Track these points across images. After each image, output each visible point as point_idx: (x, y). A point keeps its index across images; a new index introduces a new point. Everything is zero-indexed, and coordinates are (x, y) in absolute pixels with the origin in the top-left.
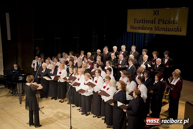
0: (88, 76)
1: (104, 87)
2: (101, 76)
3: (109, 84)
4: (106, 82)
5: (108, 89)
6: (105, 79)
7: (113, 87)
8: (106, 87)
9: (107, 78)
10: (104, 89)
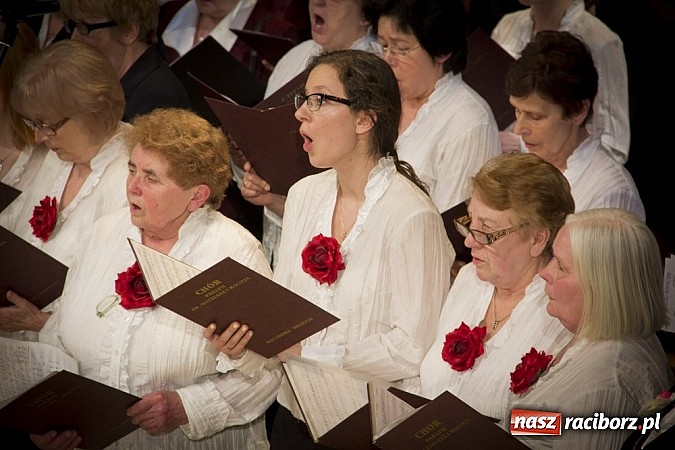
0: (187, 168)
1: (464, 348)
2: (403, 169)
3: (536, 289)
4: (494, 268)
5: (531, 369)
6: (479, 210)
7: (619, 345)
8: (488, 344)
9: (506, 196)
10: (467, 373)
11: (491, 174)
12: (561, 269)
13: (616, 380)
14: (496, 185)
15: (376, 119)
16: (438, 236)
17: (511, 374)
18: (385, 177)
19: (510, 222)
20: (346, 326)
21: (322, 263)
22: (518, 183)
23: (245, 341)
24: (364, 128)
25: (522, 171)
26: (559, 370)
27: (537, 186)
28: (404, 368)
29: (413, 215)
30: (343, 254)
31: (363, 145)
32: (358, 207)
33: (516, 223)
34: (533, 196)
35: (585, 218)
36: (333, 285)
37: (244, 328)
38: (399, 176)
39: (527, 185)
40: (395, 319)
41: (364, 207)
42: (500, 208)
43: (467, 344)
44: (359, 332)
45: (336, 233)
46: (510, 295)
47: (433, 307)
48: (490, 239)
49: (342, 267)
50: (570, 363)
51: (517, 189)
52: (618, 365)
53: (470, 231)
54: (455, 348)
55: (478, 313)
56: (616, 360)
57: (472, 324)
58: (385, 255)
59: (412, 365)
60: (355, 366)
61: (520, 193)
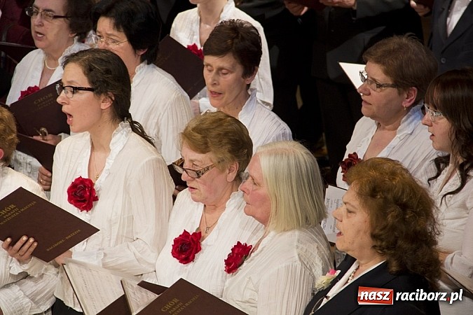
4: (204, 193)
5: (238, 256)
6: (189, 155)
7: (297, 233)
8: (203, 243)
9: (206, 143)
10: (191, 264)
11: (194, 129)
12: (255, 184)
13: (297, 257)
14: (198, 136)
15: (113, 98)
16: (163, 174)
17: (225, 260)
18: (124, 135)
19: (211, 161)
20: (101, 240)
21: (82, 197)
22: (214, 133)
23: (32, 249)
24: (106, 105)
25: (215, 125)
26: (257, 255)
27: (226, 134)
28: (144, 266)
29: (145, 161)
30: (96, 190)
31: (107, 116)
32: (106, 157)
33: (215, 161)
34: (225, 141)
35: (270, 148)
36: (90, 212)
37: (32, 240)
38: (134, 134)
39: (220, 134)
40: (137, 233)
41: (110, 157)
42: (203, 152)
43: (190, 244)
44: (110, 243)
45: (91, 175)
46: (215, 209)
47: (163, 222)
48: (199, 174)
49: (96, 199)
50: (265, 249)
51: (214, 138)
52: (297, 247)
53: (184, 170)
54: (181, 248)
55: (194, 223)
56: (295, 244)
57: (191, 231)
58: (127, 190)
59: (149, 264)
60: (111, 265)
61: (215, 140)
